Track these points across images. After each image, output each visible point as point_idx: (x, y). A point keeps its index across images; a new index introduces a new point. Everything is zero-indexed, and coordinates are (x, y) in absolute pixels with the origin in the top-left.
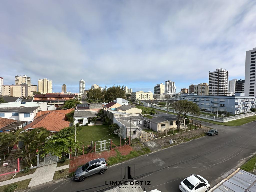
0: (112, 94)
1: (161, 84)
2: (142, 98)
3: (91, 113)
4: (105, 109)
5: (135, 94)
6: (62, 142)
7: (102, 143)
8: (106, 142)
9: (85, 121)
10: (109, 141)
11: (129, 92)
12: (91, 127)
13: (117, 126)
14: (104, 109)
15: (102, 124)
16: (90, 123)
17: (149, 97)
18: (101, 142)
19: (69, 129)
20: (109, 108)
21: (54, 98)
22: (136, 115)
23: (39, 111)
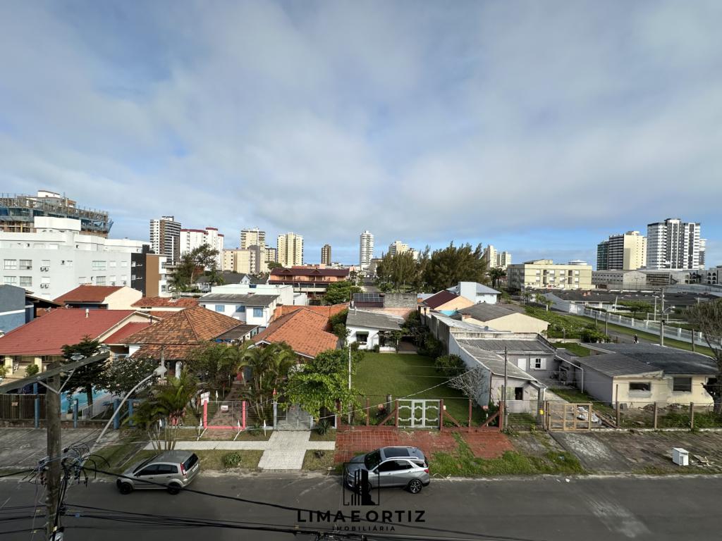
0: (445, 268)
1: (630, 233)
2: (548, 281)
3: (386, 318)
4: (425, 309)
5: (519, 269)
6: (321, 383)
7: (416, 404)
8: (428, 404)
9: (373, 338)
10: (435, 404)
11: (498, 263)
12: (386, 355)
13: (459, 365)
14: (422, 311)
15: (415, 353)
16: (384, 346)
17: (577, 279)
18: (414, 401)
19: (337, 355)
20: (436, 309)
21: (307, 276)
22: (522, 338)
23: (278, 305)
